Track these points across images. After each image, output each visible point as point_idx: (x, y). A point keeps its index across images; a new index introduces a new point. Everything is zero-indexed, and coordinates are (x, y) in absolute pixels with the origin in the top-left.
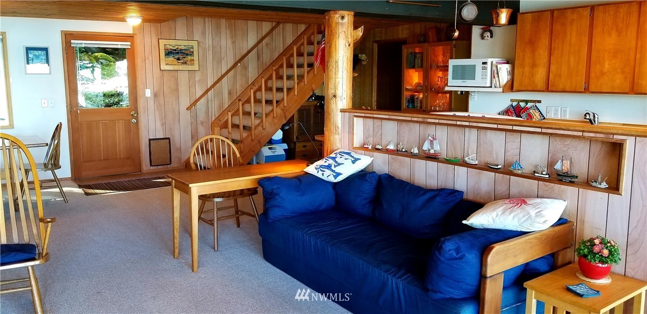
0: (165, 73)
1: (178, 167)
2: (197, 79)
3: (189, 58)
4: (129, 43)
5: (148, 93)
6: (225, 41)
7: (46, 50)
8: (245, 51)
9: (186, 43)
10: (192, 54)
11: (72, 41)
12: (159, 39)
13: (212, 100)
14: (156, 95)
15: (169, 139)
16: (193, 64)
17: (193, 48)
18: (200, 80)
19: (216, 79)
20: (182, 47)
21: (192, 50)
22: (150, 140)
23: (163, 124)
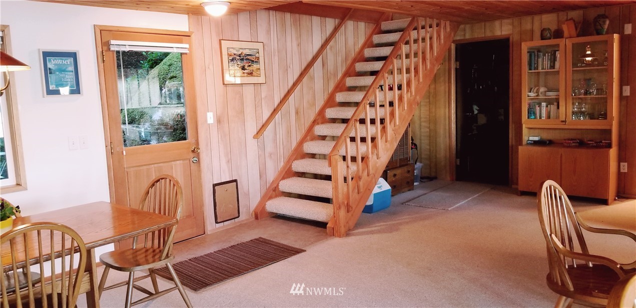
0: (229, 88)
1: (247, 220)
2: (263, 96)
3: (255, 66)
4: (187, 46)
5: (210, 118)
6: (291, 43)
7: (74, 55)
8: (310, 58)
9: (251, 45)
10: (257, 61)
11: (113, 42)
12: (220, 40)
13: (279, 123)
14: (219, 121)
15: (235, 181)
16: (259, 76)
17: (258, 53)
18: (266, 97)
19: (282, 96)
20: (247, 52)
21: (257, 55)
22: (215, 185)
23: (228, 162)
